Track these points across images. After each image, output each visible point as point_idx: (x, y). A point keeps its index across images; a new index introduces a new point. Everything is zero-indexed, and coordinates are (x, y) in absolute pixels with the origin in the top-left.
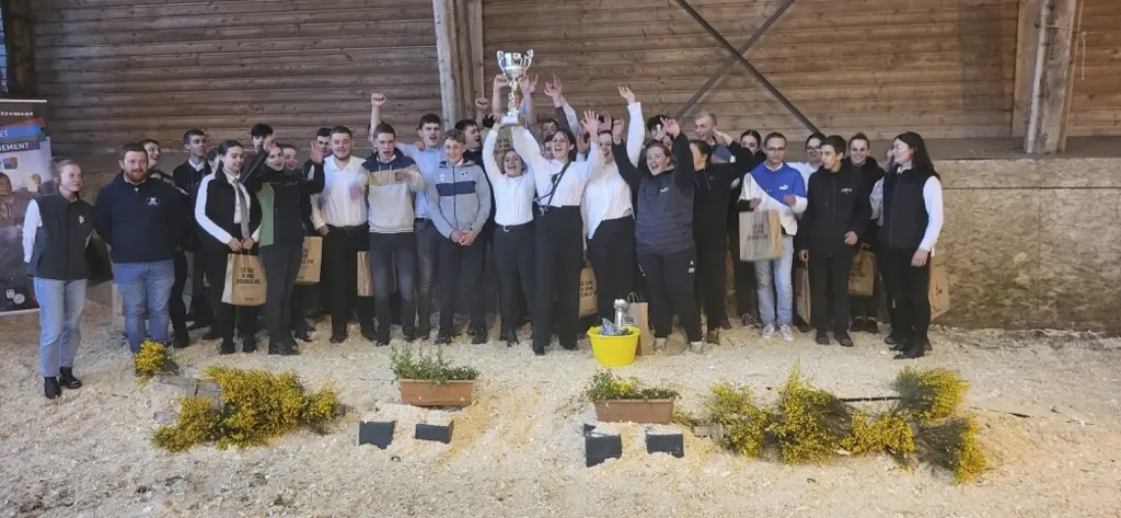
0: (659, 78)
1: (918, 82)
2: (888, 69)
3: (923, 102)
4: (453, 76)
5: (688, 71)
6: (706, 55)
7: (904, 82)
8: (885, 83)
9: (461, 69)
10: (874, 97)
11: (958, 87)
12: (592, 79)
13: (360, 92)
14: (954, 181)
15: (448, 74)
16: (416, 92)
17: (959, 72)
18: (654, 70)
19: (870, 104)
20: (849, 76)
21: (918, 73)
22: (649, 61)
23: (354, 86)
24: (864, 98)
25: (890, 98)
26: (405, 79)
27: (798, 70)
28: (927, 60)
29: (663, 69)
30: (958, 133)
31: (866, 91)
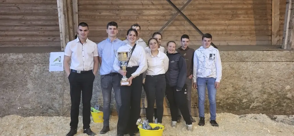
0: (148, 21)
1: (240, 25)
2: (230, 20)
3: (242, 32)
4: (64, 14)
5: (159, 18)
6: (165, 13)
7: (236, 25)
8: (229, 25)
9: (68, 10)
10: (225, 30)
11: (253, 27)
12: (122, 20)
13: (24, 22)
14: (262, 59)
16: (48, 23)
17: (254, 22)
18: (146, 18)
19: (224, 32)
20: (217, 22)
21: (240, 22)
22: (144, 14)
23: (20, 20)
24: (222, 30)
25: (231, 30)
26: (44, 18)
27: (200, 19)
28: (243, 17)
29: (150, 17)
30: (254, 43)
31: (223, 27)
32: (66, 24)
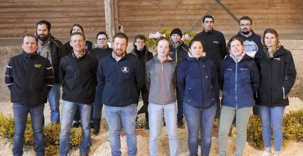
0: (187, 10)
1: (277, 14)
2: (267, 9)
3: (278, 21)
5: (198, 8)
6: (204, 2)
7: (273, 14)
8: (266, 14)
10: (262, 19)
11: (289, 16)
12: (161, 10)
13: (66, 14)
14: (296, 47)
15: (109, 6)
16: (90, 14)
17: (289, 11)
18: (184, 7)
19: (261, 21)
20: (254, 11)
21: (276, 11)
22: (183, 4)
24: (259, 19)
25: (268, 19)
26: (85, 9)
27: (237, 8)
28: (279, 6)
29: (188, 7)
30: (290, 32)
31: (260, 16)
32: (112, 16)
